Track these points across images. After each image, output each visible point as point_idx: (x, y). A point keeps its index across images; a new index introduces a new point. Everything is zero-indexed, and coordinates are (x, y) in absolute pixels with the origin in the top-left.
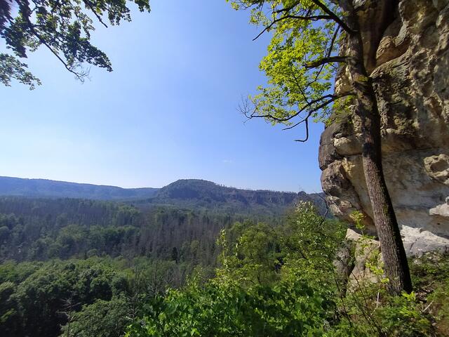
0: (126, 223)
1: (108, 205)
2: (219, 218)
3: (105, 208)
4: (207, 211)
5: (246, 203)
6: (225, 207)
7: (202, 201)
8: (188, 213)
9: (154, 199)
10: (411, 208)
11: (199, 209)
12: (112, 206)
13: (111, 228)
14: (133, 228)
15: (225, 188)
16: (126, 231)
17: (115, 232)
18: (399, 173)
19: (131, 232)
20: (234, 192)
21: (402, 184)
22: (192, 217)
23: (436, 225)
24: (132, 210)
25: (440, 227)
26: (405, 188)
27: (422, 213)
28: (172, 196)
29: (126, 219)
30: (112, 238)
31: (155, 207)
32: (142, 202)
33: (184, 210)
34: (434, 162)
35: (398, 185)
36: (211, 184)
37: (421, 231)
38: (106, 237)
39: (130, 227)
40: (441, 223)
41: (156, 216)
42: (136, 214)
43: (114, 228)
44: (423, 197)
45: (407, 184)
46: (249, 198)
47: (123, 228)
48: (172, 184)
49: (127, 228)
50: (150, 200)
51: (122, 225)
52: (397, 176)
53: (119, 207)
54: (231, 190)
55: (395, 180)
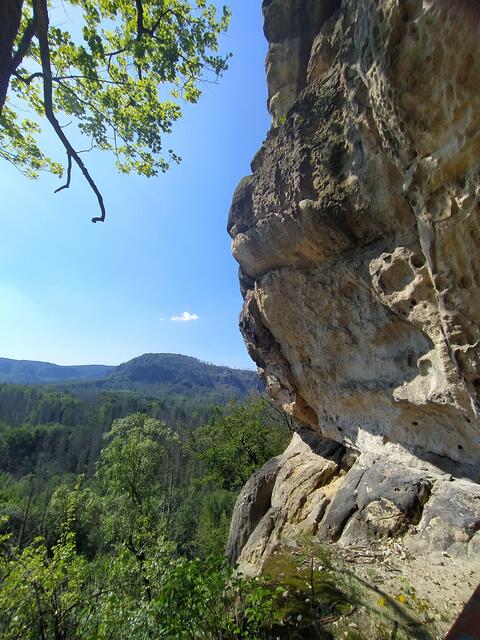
0: (51, 419)
1: (27, 391)
2: (201, 411)
3: (21, 394)
4: (185, 400)
5: (243, 389)
6: (213, 394)
7: (179, 385)
8: (154, 404)
9: (105, 381)
10: (364, 385)
11: (172, 398)
12: (34, 392)
13: (25, 427)
14: (62, 427)
15: (212, 368)
16: (49, 432)
17: (29, 434)
18: (340, 308)
19: (57, 434)
20: (226, 372)
21: (349, 332)
22: (158, 408)
23: (410, 425)
24: (65, 399)
25: (417, 432)
26: (354, 341)
27: (381, 398)
28: (133, 379)
29: (54, 413)
30: (23, 444)
31: (104, 394)
32: (86, 386)
33: (150, 399)
34: (386, 266)
35: (343, 335)
36: (193, 361)
37: (385, 441)
38: (12, 442)
39: (56, 426)
40: (420, 423)
41: (102, 408)
42: (72, 405)
43: (28, 428)
44: (383, 359)
45: (356, 331)
46: (248, 382)
47: (45, 427)
48: (135, 360)
49: (50, 428)
50: (99, 384)
51: (44, 422)
52: (338, 314)
53: (45, 395)
54: (221, 369)
55: (335, 323)
